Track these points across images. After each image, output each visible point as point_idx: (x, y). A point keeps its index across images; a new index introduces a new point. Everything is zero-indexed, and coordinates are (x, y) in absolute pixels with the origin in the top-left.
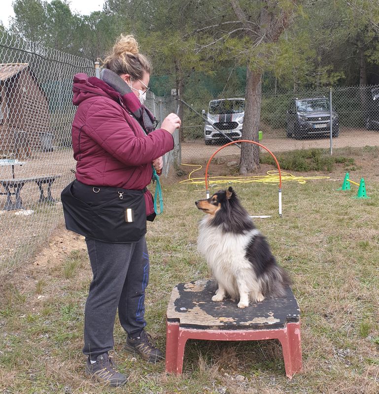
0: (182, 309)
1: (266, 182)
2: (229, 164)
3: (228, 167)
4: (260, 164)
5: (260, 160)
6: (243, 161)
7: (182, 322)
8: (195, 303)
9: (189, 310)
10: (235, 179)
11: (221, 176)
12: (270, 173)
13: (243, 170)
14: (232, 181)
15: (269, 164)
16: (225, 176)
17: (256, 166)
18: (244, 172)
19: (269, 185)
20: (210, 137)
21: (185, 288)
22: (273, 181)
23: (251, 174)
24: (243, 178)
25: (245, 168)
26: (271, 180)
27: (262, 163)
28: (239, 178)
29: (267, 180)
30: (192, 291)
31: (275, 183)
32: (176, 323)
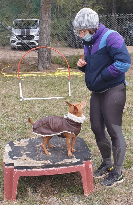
0: (14, 157)
1: (57, 76)
2: (30, 63)
3: (30, 65)
4: (52, 64)
5: (52, 61)
6: (40, 62)
7: (16, 165)
8: (23, 153)
9: (19, 158)
10: (35, 74)
11: (24, 71)
12: (59, 70)
13: (40, 68)
14: (34, 75)
15: (57, 64)
16: (28, 72)
17: (49, 65)
18: (41, 69)
19: (59, 77)
20: (14, 44)
21: (14, 144)
22: (62, 75)
23: (45, 70)
24: (40, 73)
25: (41, 67)
26: (60, 74)
27: (53, 63)
28: (38, 73)
29: (57, 75)
30: (19, 146)
31: (63, 76)
32: (12, 167)
